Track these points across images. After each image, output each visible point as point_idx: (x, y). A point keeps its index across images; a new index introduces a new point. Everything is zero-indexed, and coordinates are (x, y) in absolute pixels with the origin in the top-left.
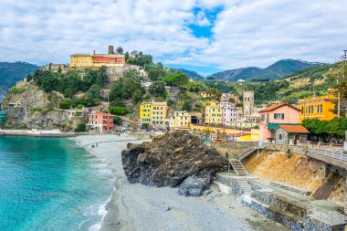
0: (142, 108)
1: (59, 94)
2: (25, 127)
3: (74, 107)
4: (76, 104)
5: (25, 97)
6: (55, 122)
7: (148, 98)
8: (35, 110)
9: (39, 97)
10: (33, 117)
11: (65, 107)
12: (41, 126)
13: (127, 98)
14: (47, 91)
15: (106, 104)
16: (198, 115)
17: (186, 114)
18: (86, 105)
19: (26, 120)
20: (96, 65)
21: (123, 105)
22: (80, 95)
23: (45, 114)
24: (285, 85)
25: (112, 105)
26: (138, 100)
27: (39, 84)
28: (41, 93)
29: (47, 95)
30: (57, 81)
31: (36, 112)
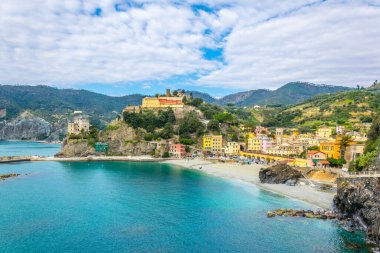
0: (205, 140)
1: (142, 129)
2: (121, 154)
3: (155, 139)
4: (157, 137)
5: (119, 132)
6: (143, 150)
7: (207, 132)
8: (128, 142)
9: (129, 132)
11: (148, 139)
12: (133, 154)
13: (192, 132)
14: (134, 128)
15: (177, 137)
16: (244, 144)
17: (237, 144)
18: (164, 138)
19: (121, 149)
20: (162, 106)
21: (189, 138)
22: (158, 131)
23: (135, 144)
24: (299, 114)
25: (181, 137)
26: (200, 134)
27: (129, 122)
28: (130, 129)
29: (135, 130)
30: (140, 120)
31: (129, 144)
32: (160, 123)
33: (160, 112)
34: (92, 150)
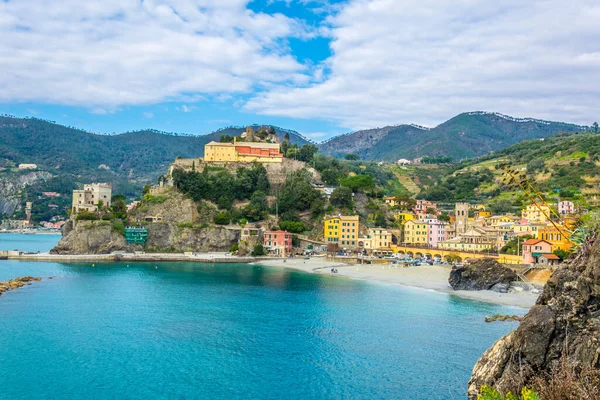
0: (327, 223)
1: (210, 204)
2: (172, 250)
3: (234, 222)
4: (237, 218)
5: (168, 208)
6: (212, 242)
7: (330, 211)
8: (185, 226)
9: (186, 209)
10: (184, 236)
11: (221, 221)
12: (195, 249)
13: (301, 210)
14: (196, 200)
15: (275, 218)
16: (397, 233)
17: (385, 232)
18: (251, 220)
19: (172, 239)
20: (242, 159)
21: (297, 219)
22: (240, 206)
23: (197, 231)
25: (282, 219)
26: (318, 213)
27: (185, 190)
28: (188, 203)
29: (196, 205)
30: (207, 186)
31: (186, 229)
32: (242, 192)
33: (241, 170)
34: (119, 241)
